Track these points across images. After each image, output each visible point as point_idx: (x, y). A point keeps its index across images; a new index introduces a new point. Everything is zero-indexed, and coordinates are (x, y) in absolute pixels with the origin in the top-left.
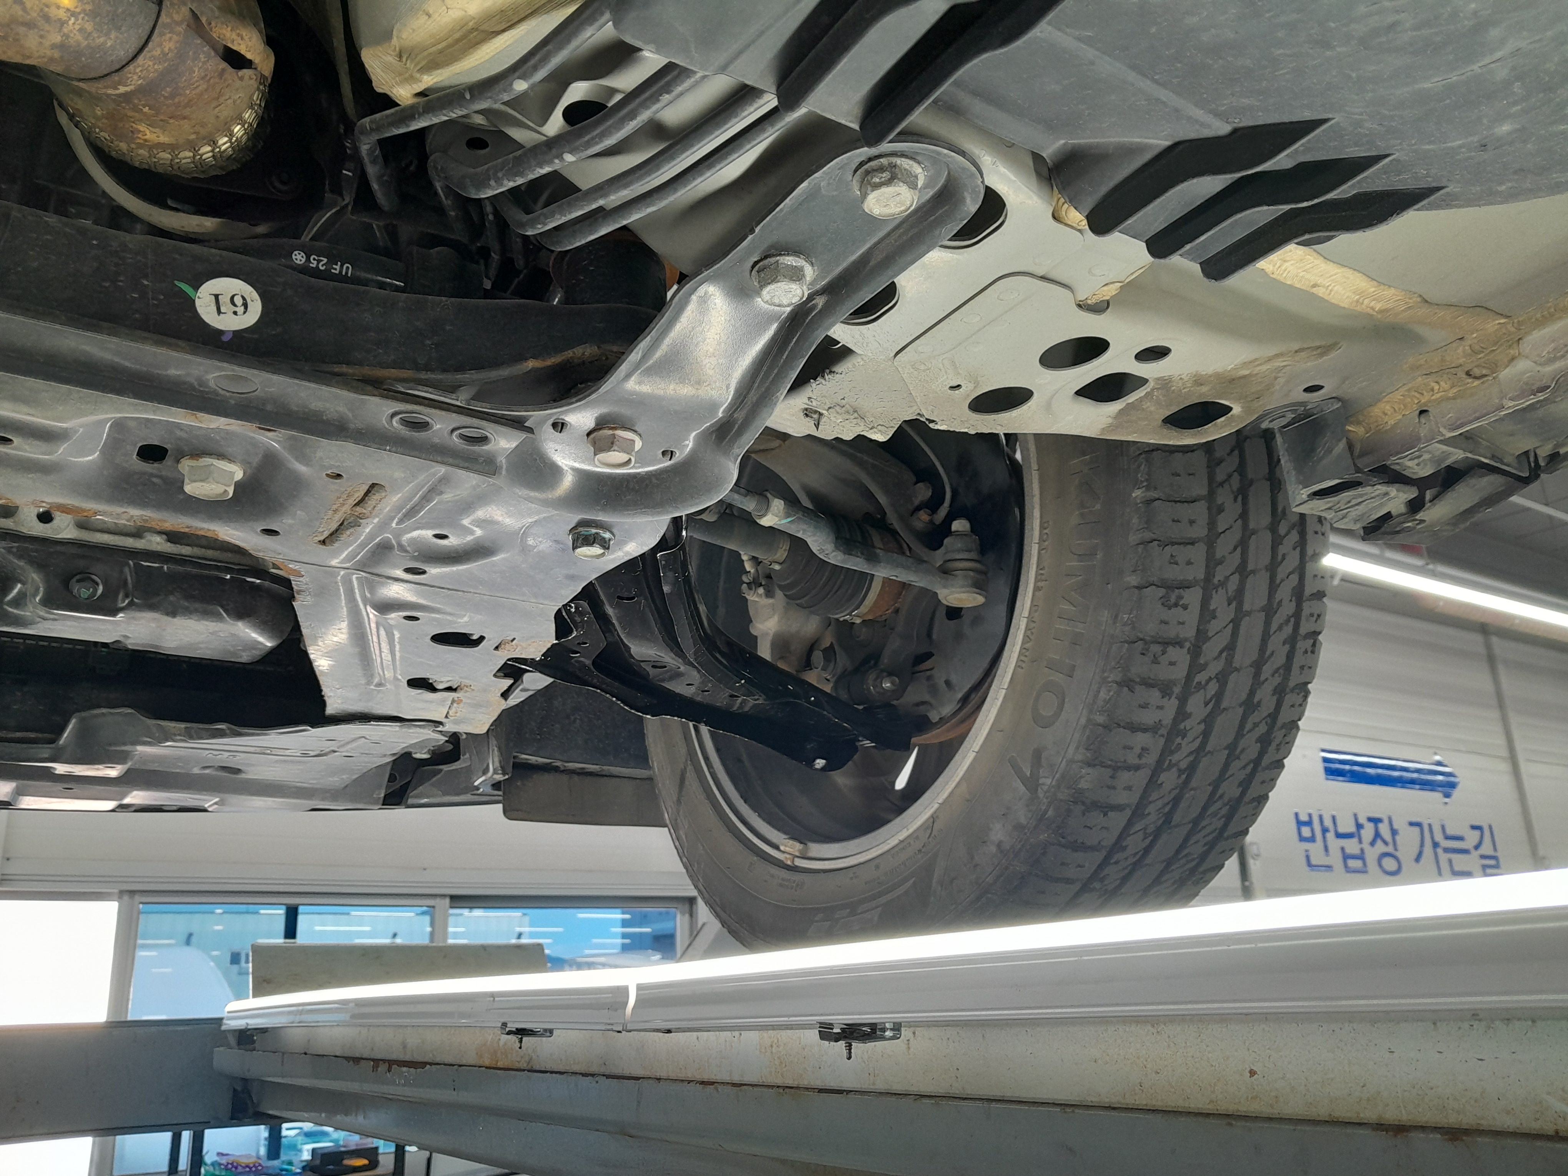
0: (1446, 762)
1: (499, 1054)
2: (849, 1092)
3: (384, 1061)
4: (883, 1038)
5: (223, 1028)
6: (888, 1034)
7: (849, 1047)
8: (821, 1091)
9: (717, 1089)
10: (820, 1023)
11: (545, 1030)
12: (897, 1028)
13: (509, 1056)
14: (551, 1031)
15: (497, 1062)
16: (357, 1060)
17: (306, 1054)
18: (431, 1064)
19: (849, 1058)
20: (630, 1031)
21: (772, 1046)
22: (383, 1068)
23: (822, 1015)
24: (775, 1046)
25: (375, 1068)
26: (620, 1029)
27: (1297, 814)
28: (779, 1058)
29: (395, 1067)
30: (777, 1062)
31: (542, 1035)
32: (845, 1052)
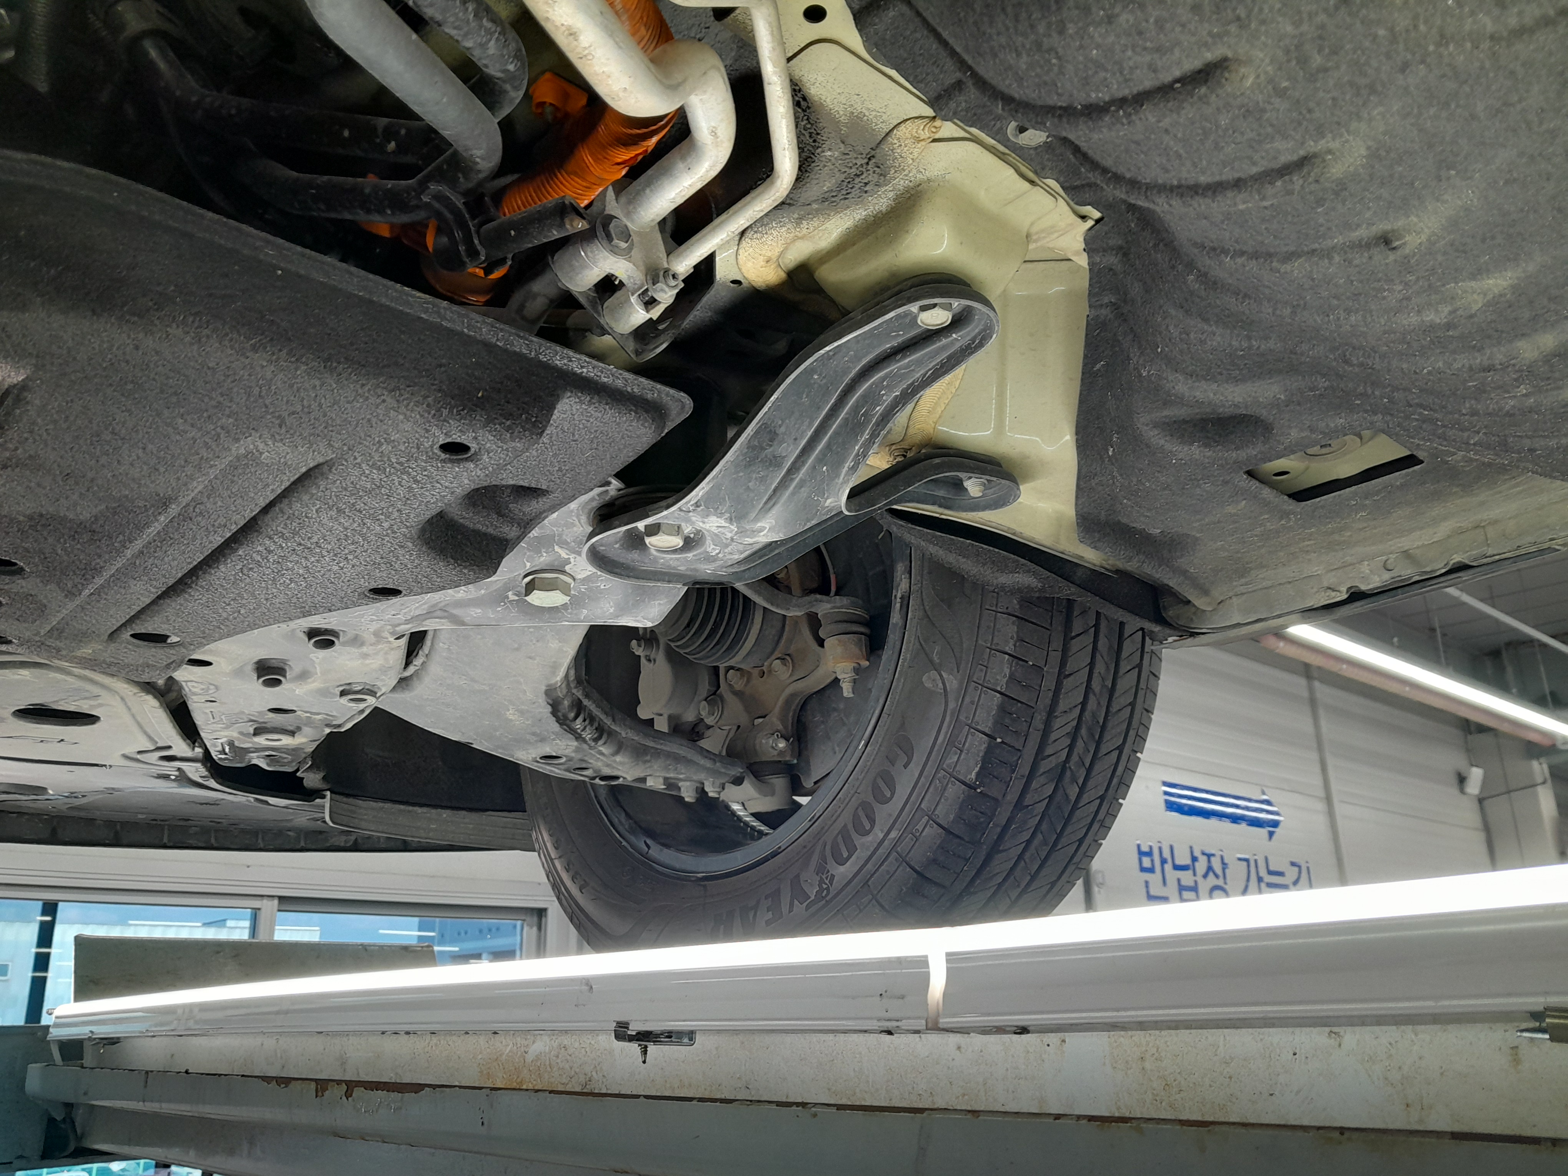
0: (1273, 800)
1: (525, 1073)
3: (339, 1082)
5: (49, 1037)
14: (693, 1035)
15: (521, 1083)
16: (284, 1081)
22: (335, 1092)
25: (319, 1092)
27: (1139, 846)
29: (359, 1090)
31: (677, 1042)
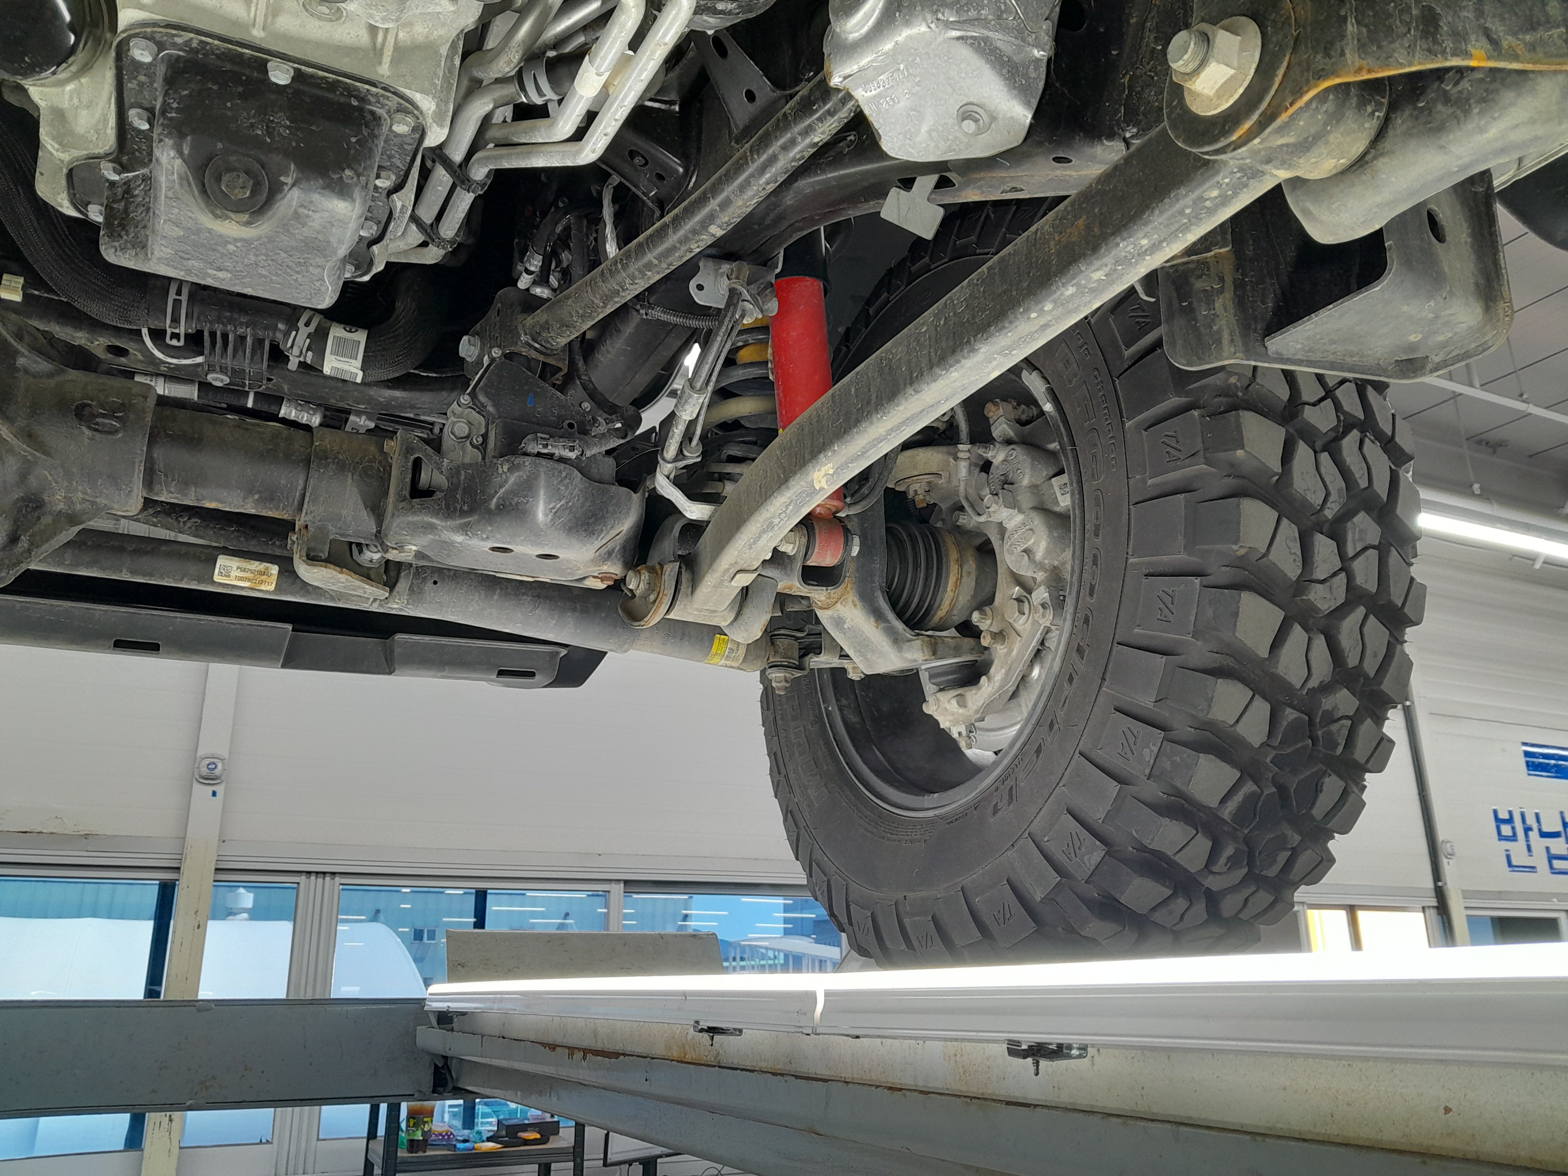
1: (687, 1048)
2: (1036, 1106)
3: (579, 1049)
4: (1069, 1057)
5: (426, 1008)
6: (1075, 1052)
7: (1037, 1064)
8: (1008, 1103)
9: (904, 1095)
10: (1009, 1040)
11: (735, 1029)
12: (1083, 1048)
13: (697, 1050)
14: (740, 1031)
15: (685, 1054)
16: (553, 1047)
17: (503, 1038)
18: (624, 1055)
19: (1037, 1074)
20: (819, 1034)
21: (956, 1055)
22: (579, 1055)
23: (1010, 1032)
24: (959, 1055)
25: (571, 1056)
26: (810, 1032)
27: (1495, 812)
28: (963, 1066)
29: (589, 1056)
30: (961, 1070)
31: (731, 1034)
32: (1032, 1069)
